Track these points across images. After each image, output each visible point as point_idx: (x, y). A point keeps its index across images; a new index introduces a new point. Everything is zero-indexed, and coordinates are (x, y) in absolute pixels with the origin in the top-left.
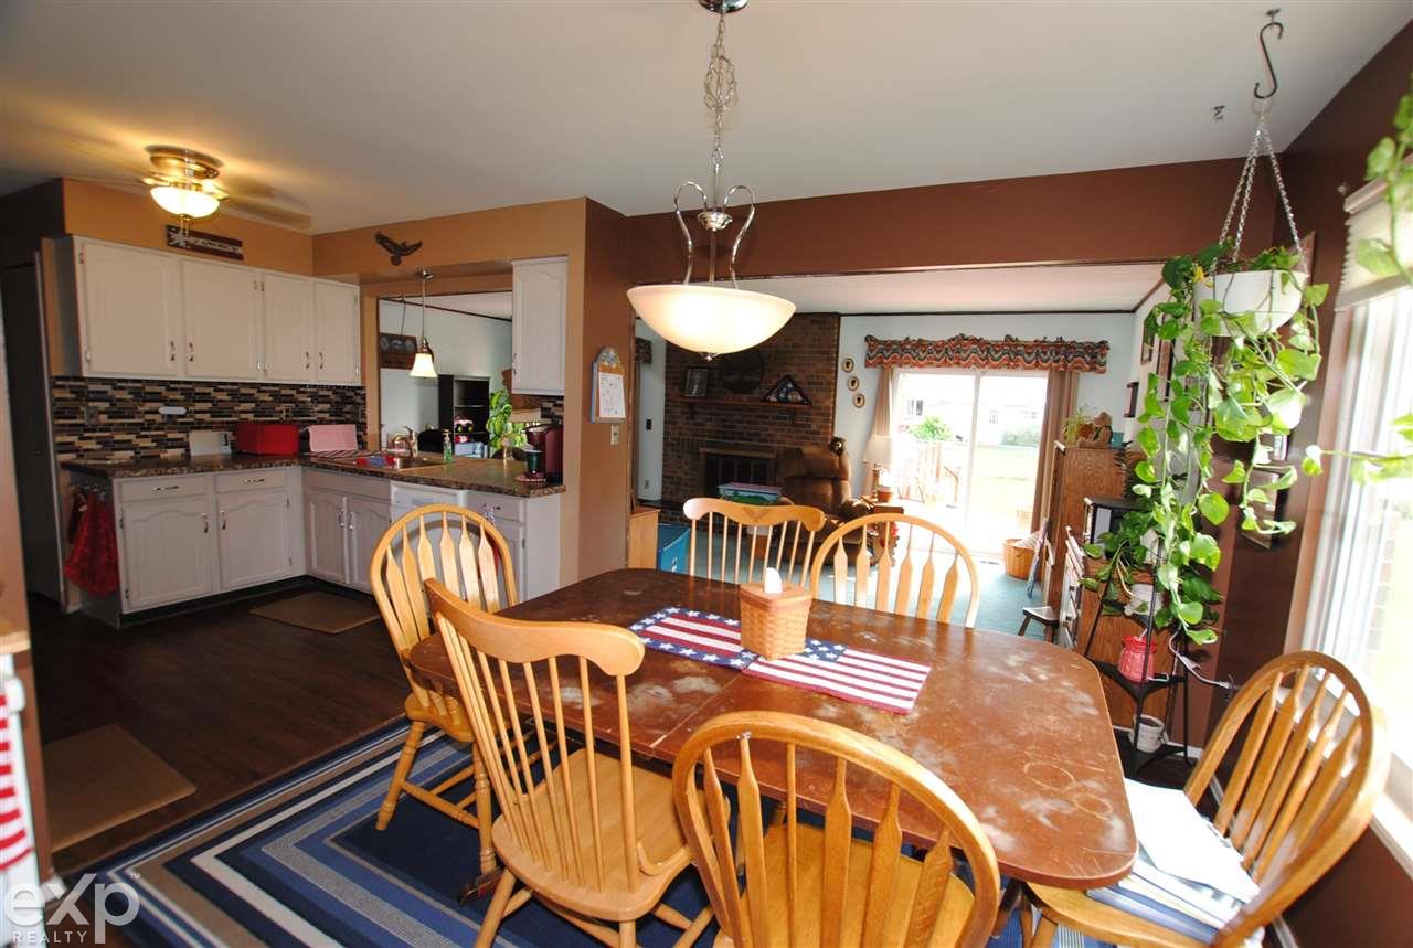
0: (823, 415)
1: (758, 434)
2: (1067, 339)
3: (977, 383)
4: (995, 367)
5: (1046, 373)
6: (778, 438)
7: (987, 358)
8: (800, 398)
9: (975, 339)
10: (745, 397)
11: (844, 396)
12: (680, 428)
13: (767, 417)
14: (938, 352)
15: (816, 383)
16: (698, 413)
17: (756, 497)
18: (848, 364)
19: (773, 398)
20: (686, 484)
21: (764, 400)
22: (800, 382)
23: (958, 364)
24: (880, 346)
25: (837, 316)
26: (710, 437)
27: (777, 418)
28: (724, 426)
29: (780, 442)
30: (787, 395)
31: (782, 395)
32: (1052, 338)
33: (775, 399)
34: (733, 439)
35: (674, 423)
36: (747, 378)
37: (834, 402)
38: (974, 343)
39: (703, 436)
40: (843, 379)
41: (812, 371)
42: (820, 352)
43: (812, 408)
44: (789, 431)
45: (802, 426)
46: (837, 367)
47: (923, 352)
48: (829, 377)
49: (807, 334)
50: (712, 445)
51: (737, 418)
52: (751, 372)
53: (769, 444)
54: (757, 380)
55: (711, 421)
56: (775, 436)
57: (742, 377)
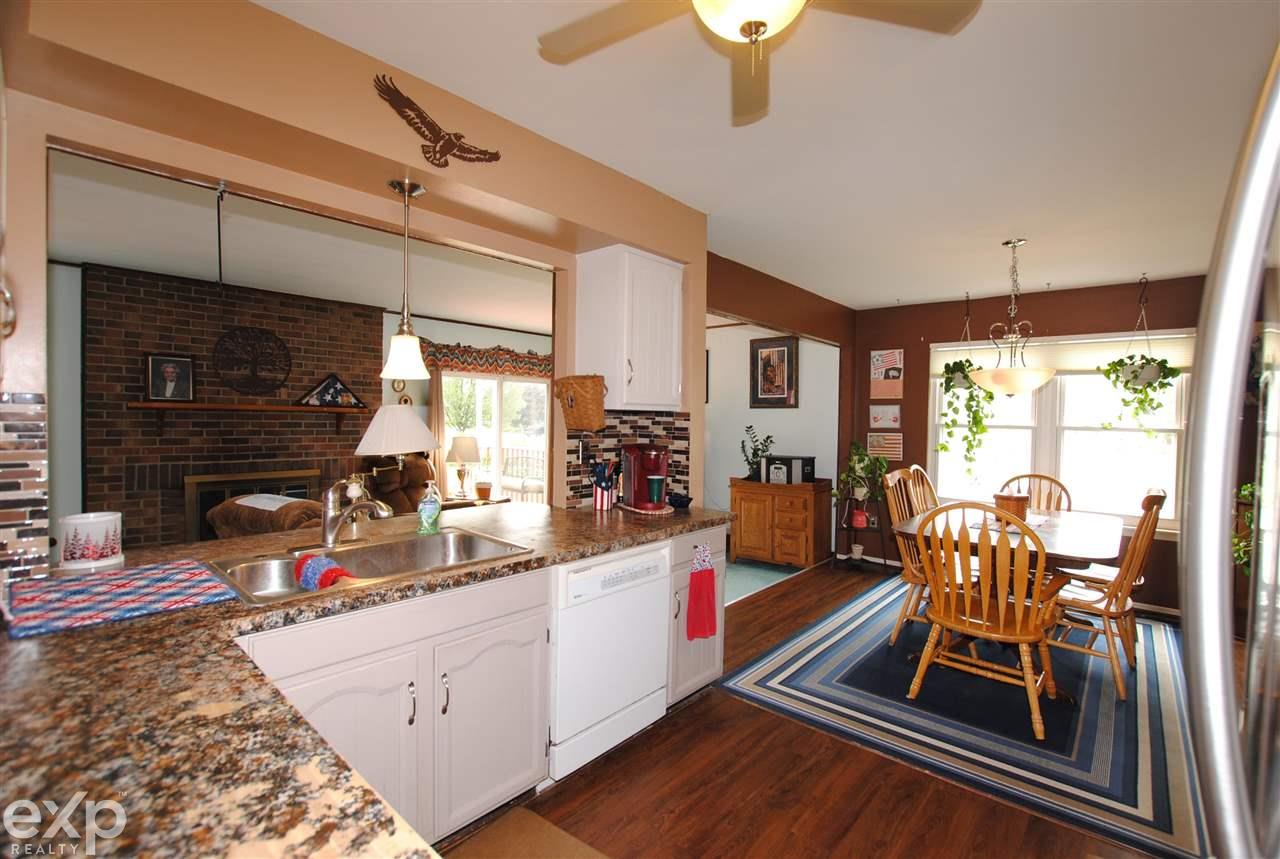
1: (286, 448)
3: (500, 386)
6: (317, 449)
8: (353, 401)
9: (508, 351)
10: (261, 400)
12: (130, 451)
13: (300, 425)
15: (361, 384)
16: (172, 425)
19: (314, 401)
21: (298, 403)
24: (438, 349)
25: (383, 310)
26: (195, 459)
27: (313, 425)
28: (225, 441)
29: (318, 454)
30: (334, 397)
31: (327, 397)
33: (317, 403)
34: (247, 457)
36: (263, 374)
39: (186, 460)
41: (358, 370)
45: (350, 433)
47: (470, 357)
49: (349, 327)
50: (206, 471)
51: (250, 428)
52: (269, 367)
53: (304, 459)
54: (281, 376)
55: (202, 434)
56: (312, 447)
57: (254, 372)
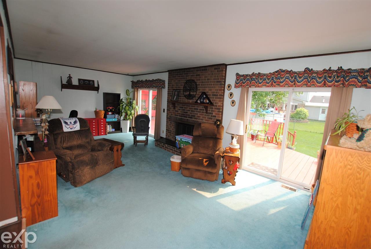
0: (218, 109)
1: (194, 116)
2: (345, 68)
4: (299, 86)
5: (330, 89)
6: (201, 118)
7: (294, 81)
8: (208, 101)
9: (288, 71)
10: (190, 101)
11: (227, 101)
12: (171, 112)
13: (198, 109)
14: (268, 79)
15: (215, 95)
16: (177, 107)
17: (187, 142)
18: (229, 87)
20: (172, 133)
21: (196, 102)
22: (210, 95)
23: (279, 85)
24: (241, 78)
25: (226, 65)
26: (179, 116)
27: (201, 110)
28: (184, 112)
30: (203, 100)
31: (202, 100)
32: (335, 68)
33: (200, 102)
34: (187, 117)
35: (170, 110)
36: (192, 93)
37: (223, 104)
38: (288, 74)
39: (178, 116)
40: (227, 93)
41: (214, 90)
42: (217, 82)
43: (213, 105)
44: (205, 115)
45: (210, 113)
46: (224, 87)
47: (261, 79)
48: (220, 93)
49: (213, 74)
51: (188, 109)
52: (193, 91)
53: (198, 120)
54: (195, 94)
55: (180, 110)
56: (200, 117)
57: (190, 93)
